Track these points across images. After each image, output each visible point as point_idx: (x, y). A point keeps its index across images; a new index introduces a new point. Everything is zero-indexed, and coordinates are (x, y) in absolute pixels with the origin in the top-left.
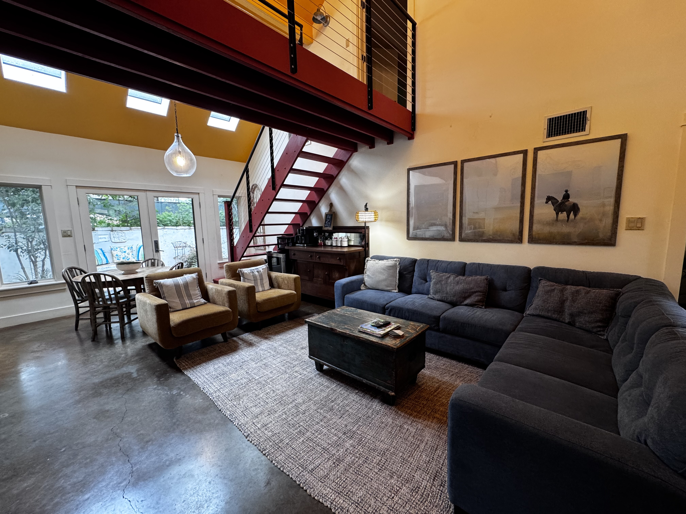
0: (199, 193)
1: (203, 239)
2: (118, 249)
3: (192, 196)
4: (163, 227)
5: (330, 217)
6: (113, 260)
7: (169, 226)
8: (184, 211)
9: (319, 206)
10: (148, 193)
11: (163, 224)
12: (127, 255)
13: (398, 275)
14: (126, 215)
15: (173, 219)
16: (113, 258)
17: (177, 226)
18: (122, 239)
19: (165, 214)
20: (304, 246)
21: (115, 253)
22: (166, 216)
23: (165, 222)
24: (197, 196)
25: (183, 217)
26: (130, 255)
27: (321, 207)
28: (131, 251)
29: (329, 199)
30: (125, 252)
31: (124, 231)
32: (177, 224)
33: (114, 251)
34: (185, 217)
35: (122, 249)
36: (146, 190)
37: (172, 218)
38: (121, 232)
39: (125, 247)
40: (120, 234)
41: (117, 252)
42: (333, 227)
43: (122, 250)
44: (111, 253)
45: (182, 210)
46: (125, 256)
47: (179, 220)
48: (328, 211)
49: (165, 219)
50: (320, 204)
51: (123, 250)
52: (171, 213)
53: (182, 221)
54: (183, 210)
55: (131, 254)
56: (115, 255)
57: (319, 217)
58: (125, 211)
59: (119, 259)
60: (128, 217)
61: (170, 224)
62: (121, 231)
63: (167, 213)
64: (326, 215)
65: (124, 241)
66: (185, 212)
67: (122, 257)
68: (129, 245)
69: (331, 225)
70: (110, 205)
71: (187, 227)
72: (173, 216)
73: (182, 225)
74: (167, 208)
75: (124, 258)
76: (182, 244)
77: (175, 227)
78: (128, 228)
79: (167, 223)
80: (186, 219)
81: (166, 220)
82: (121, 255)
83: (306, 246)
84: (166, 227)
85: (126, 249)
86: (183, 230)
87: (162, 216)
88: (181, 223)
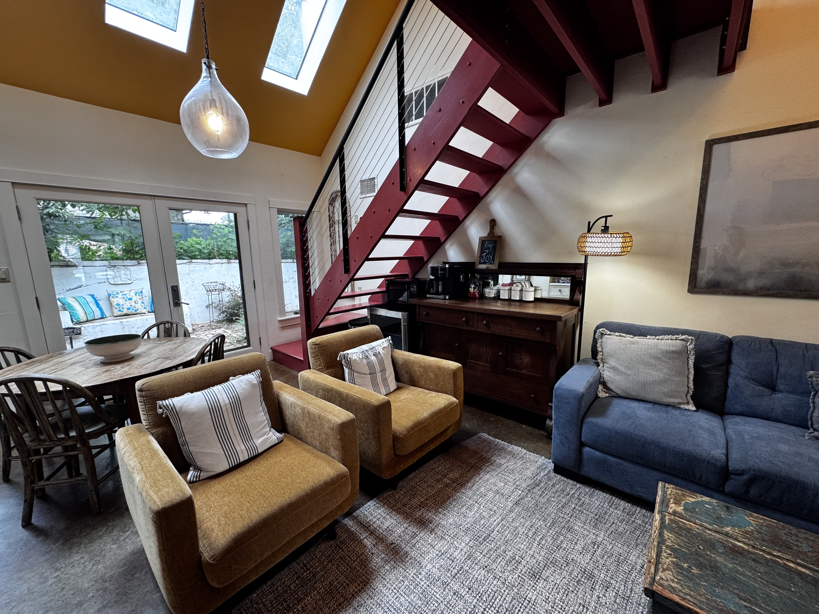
0: (246, 204)
1: (254, 281)
2: (120, 295)
3: (237, 209)
4: (188, 261)
5: (490, 246)
6: (112, 312)
7: (198, 259)
8: (220, 236)
9: (465, 226)
10: (158, 201)
11: (188, 256)
12: (133, 304)
13: (692, 371)
14: (132, 242)
15: (203, 248)
16: (112, 309)
17: (209, 259)
18: (126, 280)
19: (192, 240)
20: (445, 299)
21: (115, 301)
22: (193, 243)
23: (192, 252)
24: (244, 209)
25: (218, 246)
26: (139, 304)
27: (468, 227)
28: (141, 297)
29: (488, 211)
30: (130, 299)
31: (128, 267)
32: (210, 256)
33: (113, 297)
34: (222, 245)
35: (125, 295)
36: (154, 196)
37: (203, 246)
38: (124, 268)
39: (130, 291)
40: (123, 272)
41: (117, 299)
42: (499, 263)
43: (125, 297)
44: (109, 300)
45: (217, 235)
46: (131, 306)
47: (213, 249)
48: (486, 235)
49: (191, 248)
50: (468, 222)
51: (128, 296)
52: (201, 239)
53: (217, 251)
54: (219, 234)
55: (140, 302)
56: (114, 304)
57: (465, 246)
58: (128, 235)
59: (122, 310)
60: (135, 246)
61: (200, 255)
62: (124, 266)
63: (195, 239)
64: (483, 241)
65: (130, 282)
66: (221, 238)
67: (125, 306)
68: (137, 288)
69: (493, 260)
70: (105, 226)
71: (225, 261)
72: (204, 244)
73: (217, 258)
74: (195, 231)
75: (128, 309)
76: (218, 286)
77: (207, 261)
78: (135, 262)
79: (195, 255)
80: (223, 249)
81: (193, 249)
82: (125, 305)
83: (448, 299)
84: (194, 261)
85: (132, 294)
86: (220, 265)
87: (187, 244)
88: (216, 254)
